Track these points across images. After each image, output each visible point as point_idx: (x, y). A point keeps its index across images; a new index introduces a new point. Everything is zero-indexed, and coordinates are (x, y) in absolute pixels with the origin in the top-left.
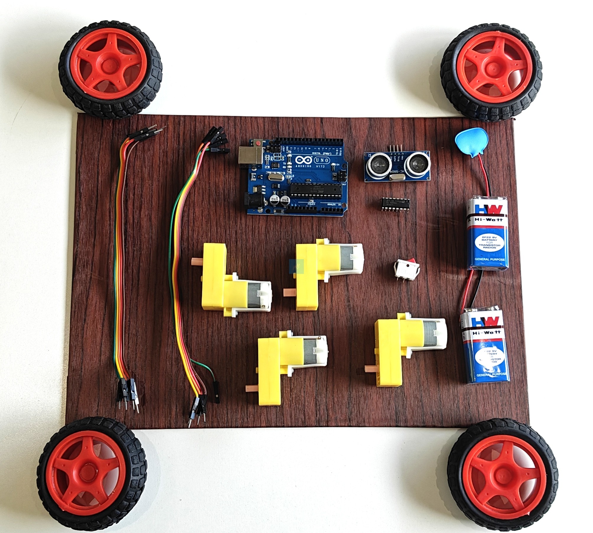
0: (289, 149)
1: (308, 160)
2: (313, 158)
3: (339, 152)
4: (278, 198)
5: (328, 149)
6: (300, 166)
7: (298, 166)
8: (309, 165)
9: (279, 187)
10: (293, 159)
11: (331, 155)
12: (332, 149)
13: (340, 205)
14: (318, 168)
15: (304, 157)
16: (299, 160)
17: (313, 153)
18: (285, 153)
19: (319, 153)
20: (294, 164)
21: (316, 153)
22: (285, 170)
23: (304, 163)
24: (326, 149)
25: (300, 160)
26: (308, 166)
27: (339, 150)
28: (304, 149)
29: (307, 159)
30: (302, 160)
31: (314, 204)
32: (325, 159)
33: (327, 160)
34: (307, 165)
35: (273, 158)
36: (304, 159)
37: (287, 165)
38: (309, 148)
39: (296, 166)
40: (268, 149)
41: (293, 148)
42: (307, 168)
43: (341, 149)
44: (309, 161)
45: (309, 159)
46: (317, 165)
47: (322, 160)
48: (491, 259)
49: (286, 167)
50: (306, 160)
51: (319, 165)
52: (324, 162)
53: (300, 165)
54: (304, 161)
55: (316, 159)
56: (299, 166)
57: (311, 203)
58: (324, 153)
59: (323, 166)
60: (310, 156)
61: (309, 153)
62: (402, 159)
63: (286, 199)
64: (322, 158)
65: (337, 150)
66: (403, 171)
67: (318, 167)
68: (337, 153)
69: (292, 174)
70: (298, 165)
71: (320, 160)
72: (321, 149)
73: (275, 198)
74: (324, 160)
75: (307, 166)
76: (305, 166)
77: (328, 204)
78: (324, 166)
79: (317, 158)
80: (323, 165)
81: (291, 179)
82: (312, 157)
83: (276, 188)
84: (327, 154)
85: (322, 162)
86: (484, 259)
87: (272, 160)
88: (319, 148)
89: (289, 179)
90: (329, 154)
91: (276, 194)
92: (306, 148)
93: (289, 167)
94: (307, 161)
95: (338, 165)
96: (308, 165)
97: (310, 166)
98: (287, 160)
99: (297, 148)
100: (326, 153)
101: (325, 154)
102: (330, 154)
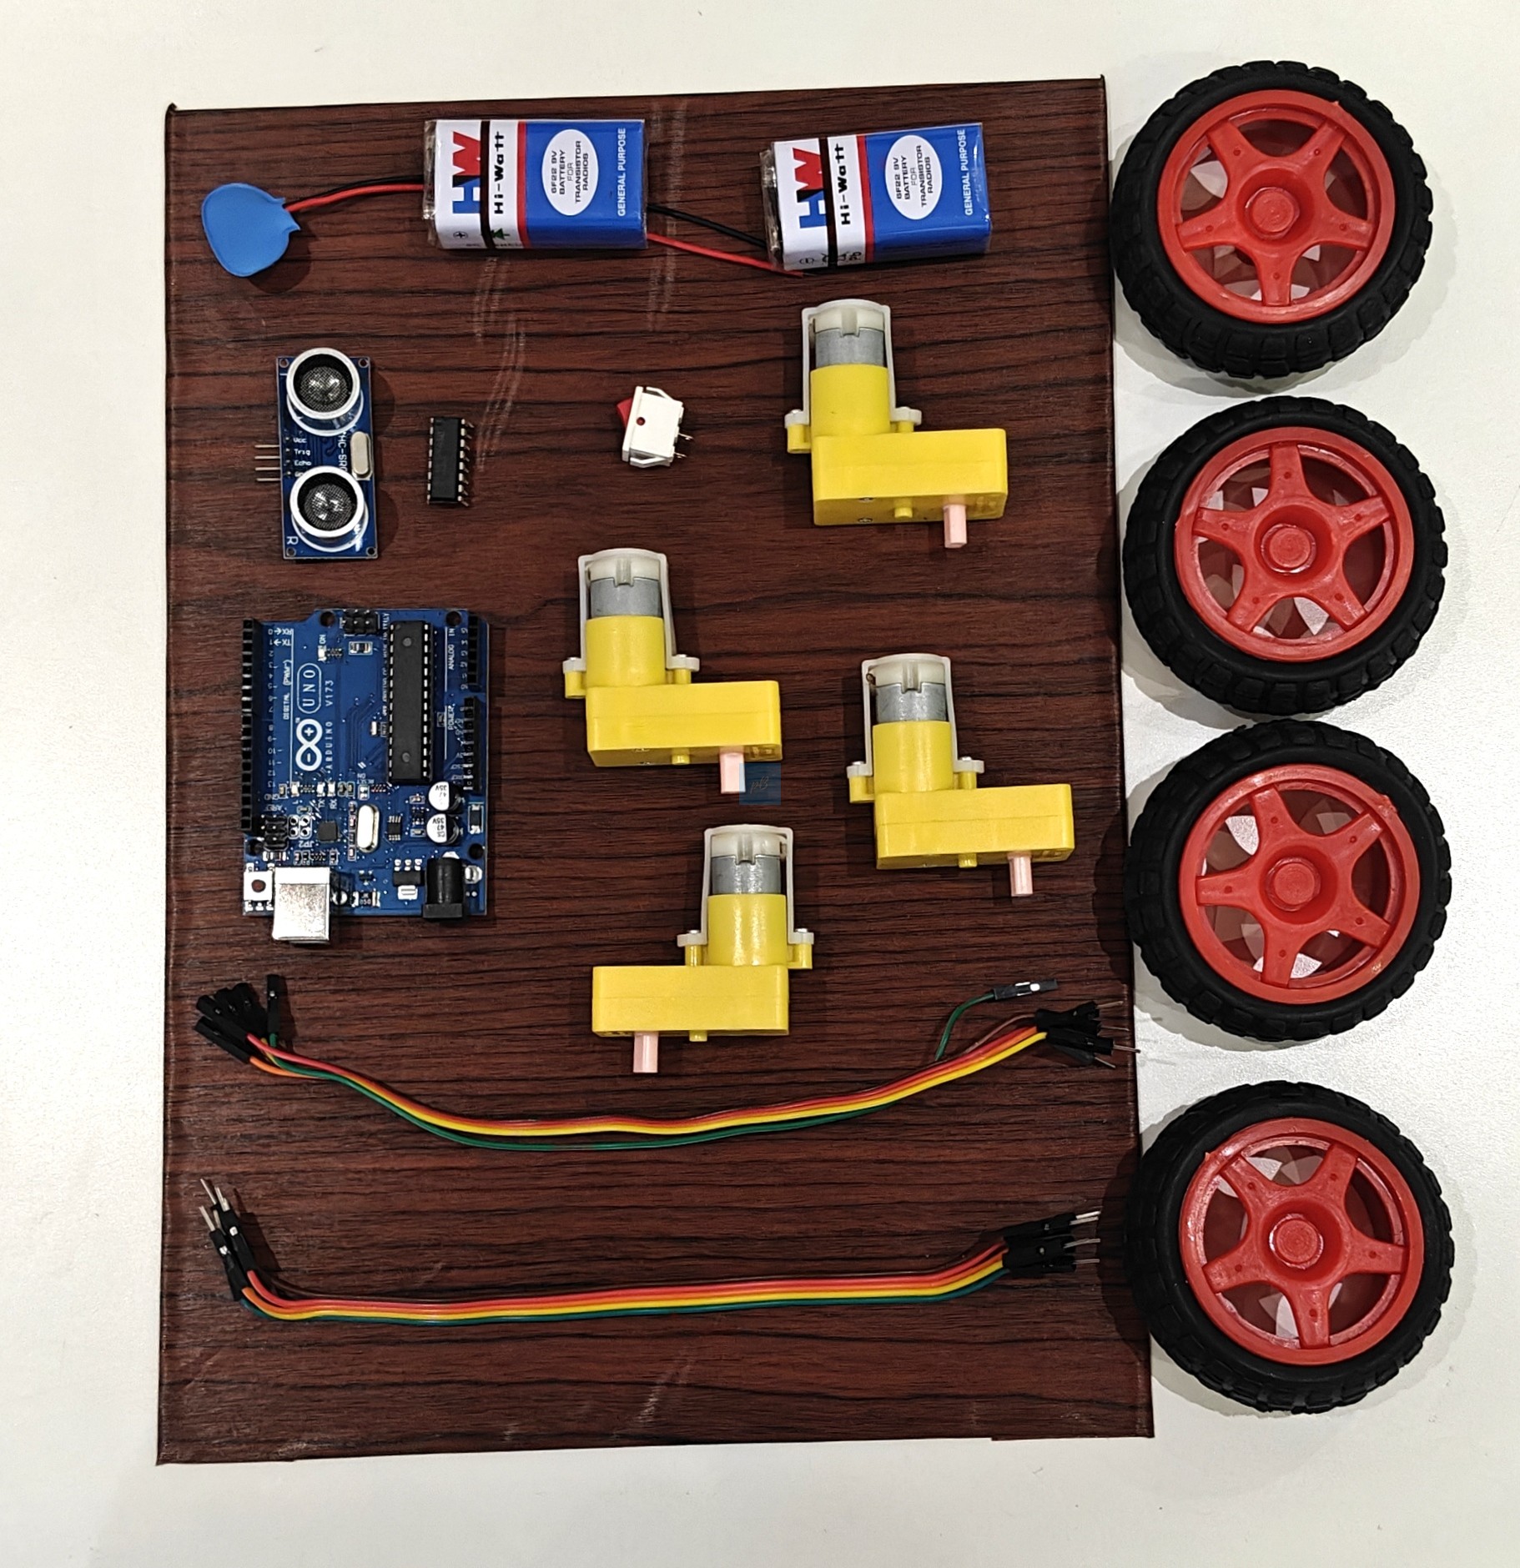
0: (275, 790)
1: (309, 731)
2: (303, 717)
3: (281, 637)
4: (436, 817)
5: (272, 671)
6: (329, 756)
7: (329, 763)
8: (324, 728)
9: (398, 820)
10: (307, 779)
11: (292, 662)
12: (271, 659)
13: (451, 631)
14: (335, 700)
15: (301, 745)
16: (309, 760)
17: (286, 716)
18: (290, 804)
19: (286, 697)
20: (321, 774)
21: (286, 709)
22: (340, 801)
23: (317, 745)
24: (271, 676)
25: (309, 755)
26: (329, 731)
27: (275, 636)
28: (272, 745)
30: (309, 750)
31: (451, 709)
32: (304, 681)
33: (309, 674)
34: (324, 735)
35: (305, 841)
36: (306, 745)
37: (327, 799)
38: (271, 729)
39: (329, 767)
40: (276, 856)
41: (271, 778)
42: (335, 734)
43: (270, 632)
44: (313, 727)
46: (323, 703)
47: (309, 688)
48: (621, 168)
49: (333, 798)
50: (309, 738)
51: (324, 699)
52: (314, 681)
53: (324, 756)
54: (312, 745)
55: (305, 708)
56: (329, 759)
58: (286, 682)
59: (329, 685)
60: (295, 725)
61: (287, 728)
62: (303, 441)
63: (438, 792)
64: (302, 688)
65: (276, 642)
66: (342, 441)
67: (329, 699)
68: (285, 642)
69: (355, 779)
70: (324, 763)
71: (309, 695)
72: (273, 692)
73: (436, 831)
74: (309, 681)
75: (329, 735)
76: (329, 741)
77: (450, 667)
78: (327, 682)
79: (301, 703)
80: (324, 686)
81: (372, 781)
82: (298, 719)
83: (400, 829)
84: (287, 672)
85: (316, 688)
86: (621, 188)
87: (309, 844)
88: (271, 699)
89: (371, 788)
90: (287, 669)
91: (424, 824)
92: (270, 739)
93: (331, 789)
94: (314, 735)
95: (322, 638)
96: (324, 731)
97: (329, 724)
98: (309, 798)
99: (271, 768)
100: (287, 675)
101: (289, 679)
102: (289, 664)
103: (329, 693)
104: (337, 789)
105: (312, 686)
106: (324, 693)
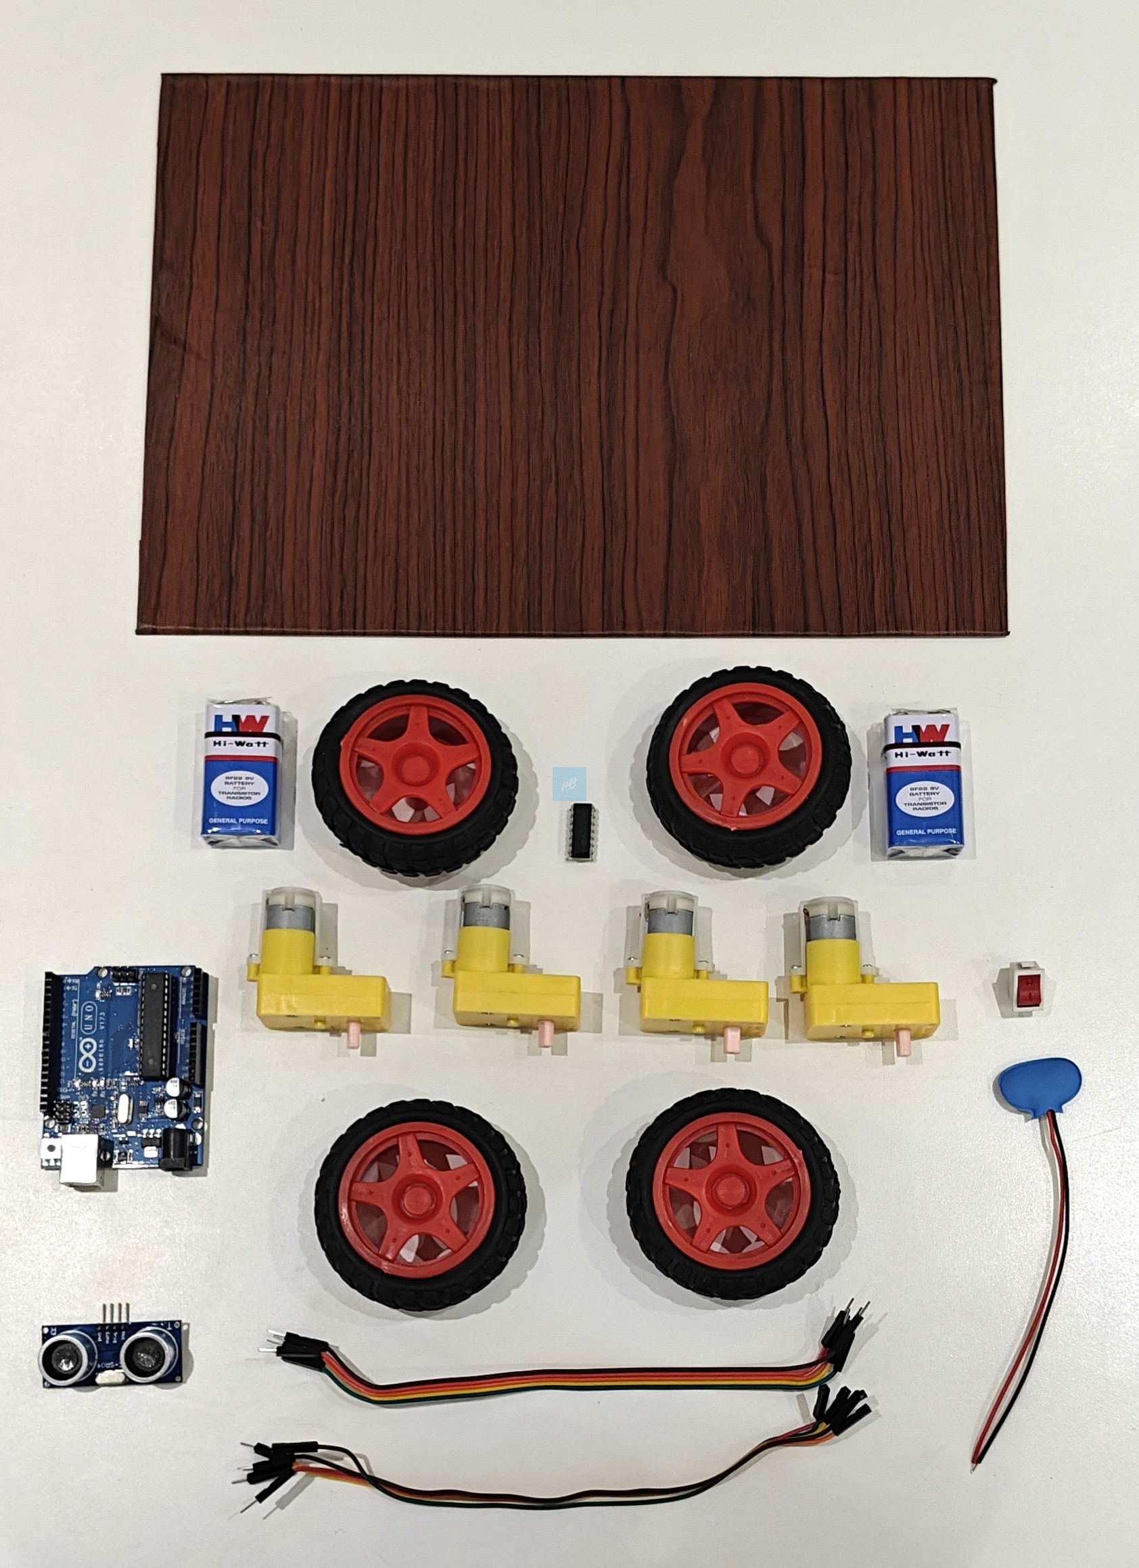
0: (65, 1085)
1: (88, 1046)
2: (85, 1037)
3: (72, 984)
4: (170, 1101)
5: (65, 1007)
6: (101, 1062)
7: (101, 1067)
8: (98, 1044)
9: (143, 1104)
10: (86, 1078)
11: (78, 1001)
12: (64, 999)
14: (107, 1025)
15: (83, 1055)
16: (87, 1065)
17: (73, 1037)
18: (74, 1094)
19: (74, 1024)
20: (95, 1074)
21: (73, 1031)
22: (108, 1091)
23: (93, 1055)
24: (64, 1010)
25: (87, 1062)
26: (101, 1046)
27: (67, 984)
28: (63, 1055)
29: (85, 1049)
30: (88, 1059)
31: (183, 1031)
32: (86, 1013)
33: (89, 1009)
34: (98, 1048)
35: (84, 1118)
36: (86, 1055)
37: (99, 1090)
38: (63, 1045)
39: (101, 1069)
40: (65, 1128)
41: (63, 1077)
42: (106, 1047)
43: (64, 981)
44: (90, 1043)
45: (86, 1044)
46: (98, 1027)
47: (89, 1017)
49: (103, 1090)
50: (88, 1051)
51: (98, 1024)
52: (92, 1013)
53: (98, 1062)
54: (90, 1055)
55: (86, 1031)
56: (101, 1064)
58: (74, 1014)
59: (102, 1016)
60: (79, 1042)
61: (73, 1044)
63: (172, 1085)
64: (84, 1018)
65: (68, 988)
67: (102, 1025)
68: (73, 987)
69: (118, 1077)
70: (97, 1066)
71: (89, 1022)
72: (65, 1021)
73: (171, 1110)
74: (89, 1013)
75: (101, 1048)
76: (101, 1052)
77: (184, 1004)
78: (101, 1014)
79: (83, 1027)
80: (99, 1016)
82: (81, 1038)
83: (147, 1110)
84: (75, 1007)
85: (94, 1017)
88: (63, 1025)
89: (128, 1083)
90: (75, 1005)
91: (163, 1106)
92: (62, 1051)
93: (102, 1084)
94: (91, 1049)
95: (98, 985)
96: (98, 1046)
97: (102, 1041)
98: (88, 1090)
99: (63, 1070)
100: (74, 1009)
101: (76, 1012)
102: (76, 1002)
103: (102, 1021)
104: (105, 1084)
105: (91, 1016)
106: (99, 1021)
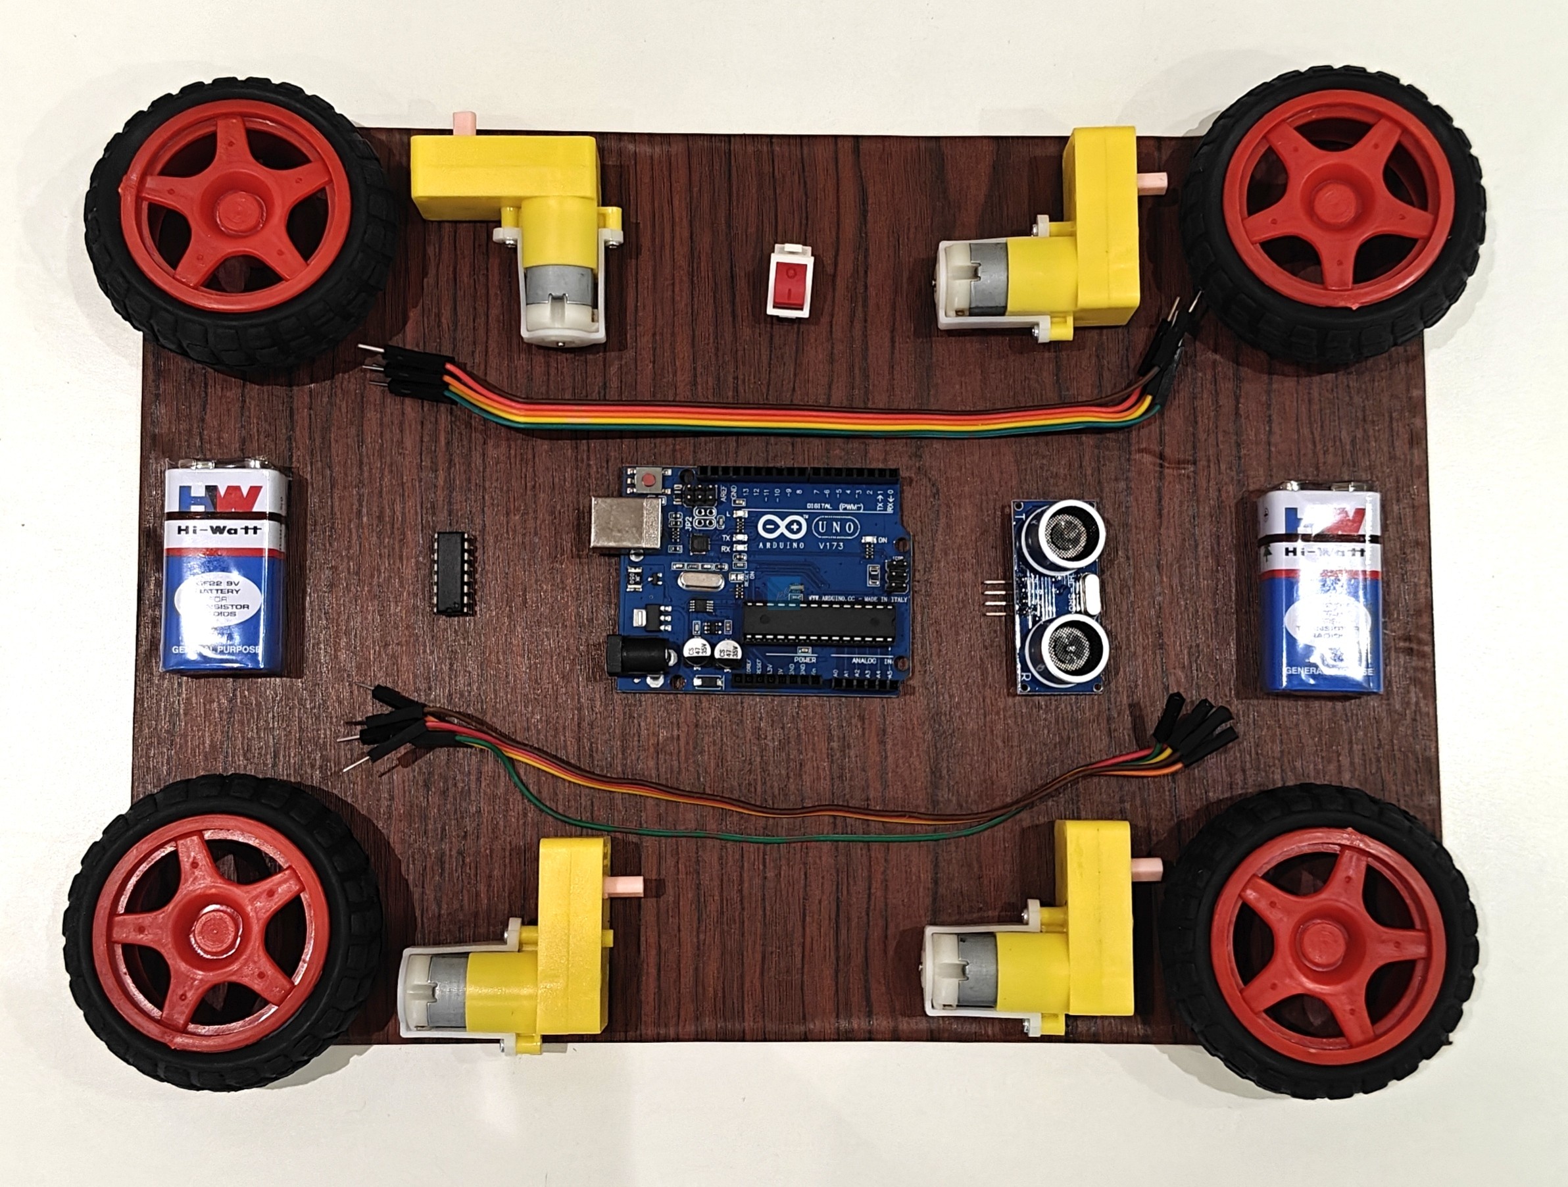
0: (740, 495)
1: (795, 527)
2: (809, 522)
3: (885, 502)
4: (708, 647)
5: (853, 493)
6: (771, 546)
7: (765, 545)
8: (798, 541)
9: (709, 609)
10: (749, 525)
11: (861, 511)
12: (864, 492)
13: (890, 662)
14: (824, 552)
15: (783, 519)
16: (768, 527)
17: (809, 505)
18: (726, 508)
19: (828, 506)
20: (755, 538)
21: (817, 506)
22: (729, 556)
23: (782, 534)
24: (848, 492)
25: (772, 527)
26: (795, 545)
27: (886, 496)
28: (783, 493)
29: (792, 523)
30: (777, 527)
31: (814, 660)
32: (843, 523)
33: (850, 528)
34: (792, 541)
35: (692, 523)
36: (783, 524)
37: (731, 544)
38: (798, 492)
39: (761, 546)
40: (677, 496)
41: (751, 492)
42: (792, 552)
43: (890, 492)
44: (799, 530)
45: (799, 523)
46: (822, 541)
47: (836, 527)
49: (731, 549)
50: (788, 527)
51: (826, 541)
52: (843, 531)
53: (771, 541)
54: (782, 529)
55: (817, 523)
56: (768, 545)
57: (805, 657)
58: (842, 506)
59: (838, 545)
60: (801, 514)
61: (797, 505)
63: (732, 649)
64: (836, 520)
65: (880, 497)
67: (826, 546)
68: (881, 505)
69: (749, 570)
70: (765, 540)
71: (830, 526)
72: (833, 494)
73: (695, 647)
74: (843, 527)
75: (791, 545)
76: (785, 545)
77: (854, 660)
78: (841, 544)
79: (822, 520)
80: (838, 541)
81: (746, 584)
82: (807, 517)
83: (701, 612)
84: (852, 507)
85: (837, 534)
87: (688, 526)
88: (827, 492)
89: (740, 584)
90: (855, 507)
91: (702, 636)
92: (789, 490)
93: (740, 548)
94: (792, 531)
95: (884, 540)
96: (795, 541)
97: (802, 545)
98: (733, 526)
99: (761, 492)
100: (849, 507)
101: (845, 509)
102: (859, 508)
103: (831, 546)
104: (740, 552)
105: (838, 529)
106: (831, 541)
